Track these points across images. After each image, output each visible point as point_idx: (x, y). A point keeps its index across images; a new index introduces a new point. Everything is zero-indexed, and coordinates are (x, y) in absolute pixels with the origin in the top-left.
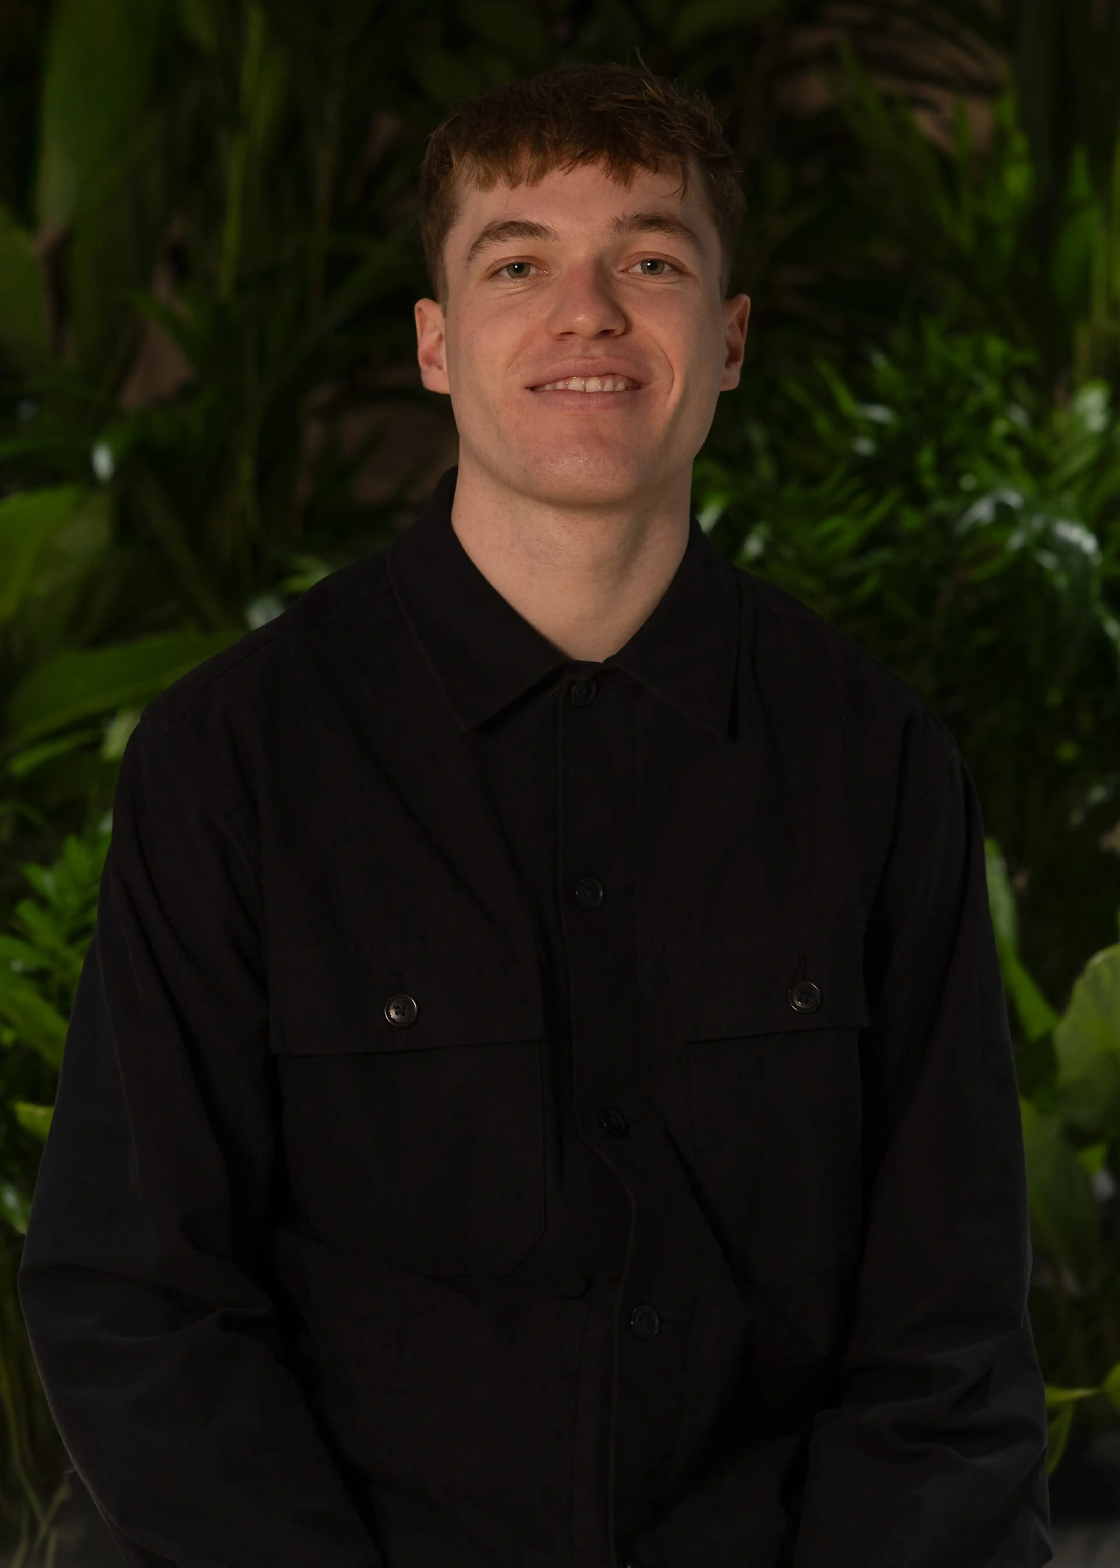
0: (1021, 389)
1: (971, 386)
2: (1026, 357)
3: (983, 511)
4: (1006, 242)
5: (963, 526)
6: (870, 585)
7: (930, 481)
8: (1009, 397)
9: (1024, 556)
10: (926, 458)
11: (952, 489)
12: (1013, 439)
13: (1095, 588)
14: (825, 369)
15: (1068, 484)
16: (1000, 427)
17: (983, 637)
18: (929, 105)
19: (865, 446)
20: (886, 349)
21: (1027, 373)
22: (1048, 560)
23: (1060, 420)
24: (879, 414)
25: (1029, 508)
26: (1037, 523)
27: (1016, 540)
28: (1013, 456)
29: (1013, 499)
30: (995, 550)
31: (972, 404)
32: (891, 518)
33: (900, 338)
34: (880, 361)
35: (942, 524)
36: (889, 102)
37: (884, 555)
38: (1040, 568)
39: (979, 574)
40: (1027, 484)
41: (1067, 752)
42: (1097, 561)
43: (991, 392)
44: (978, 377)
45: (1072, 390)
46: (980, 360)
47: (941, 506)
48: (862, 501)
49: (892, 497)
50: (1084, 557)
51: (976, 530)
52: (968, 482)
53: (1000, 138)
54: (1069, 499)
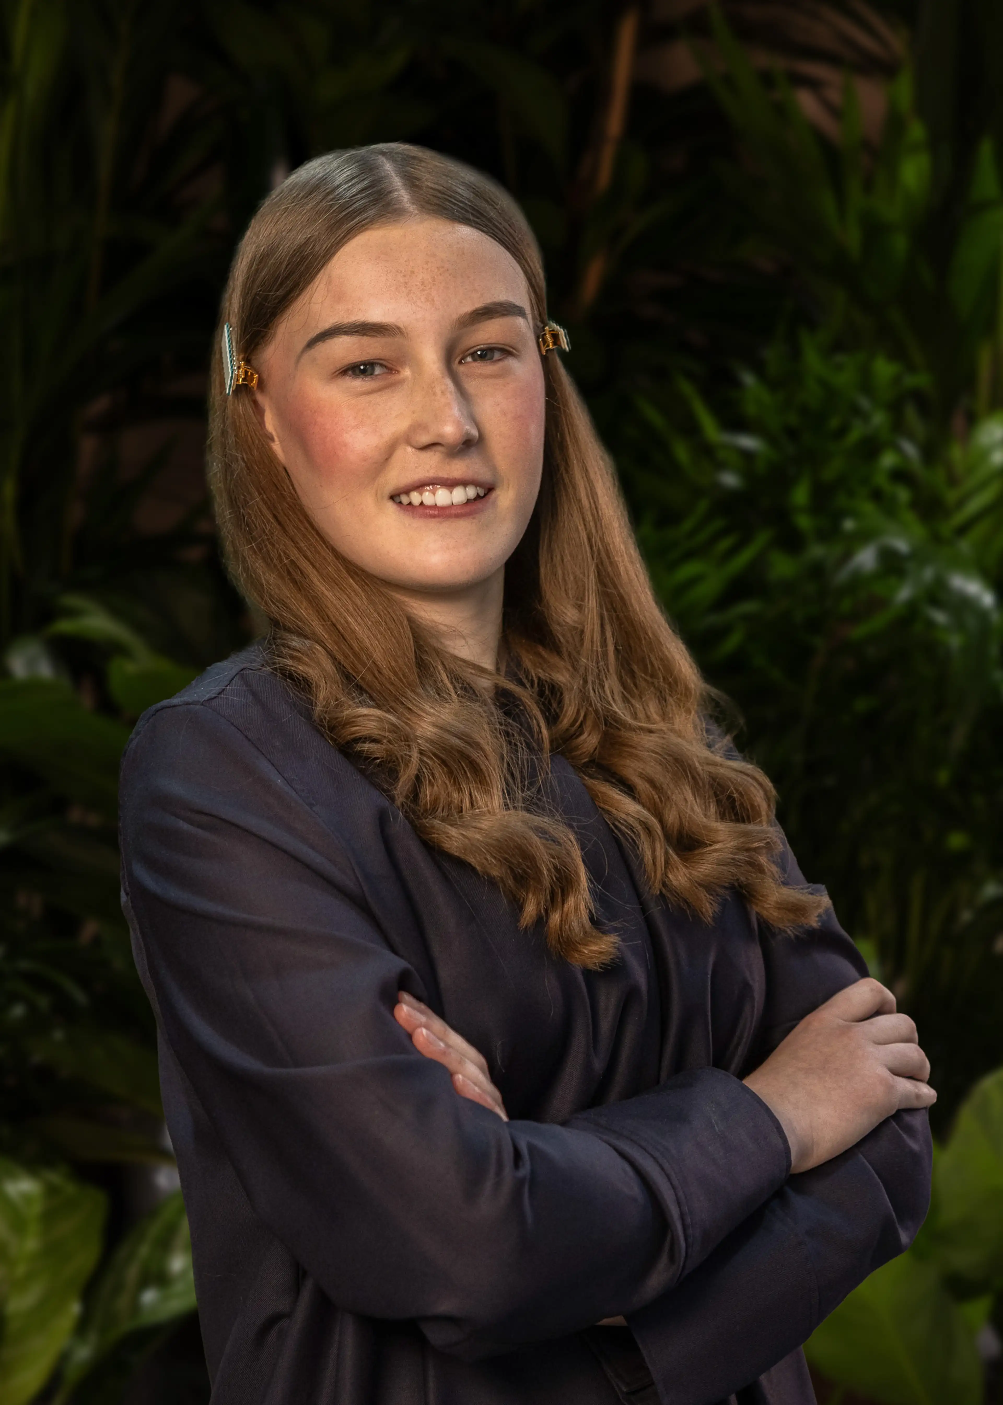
0: (911, 415)
1: (856, 413)
2: (920, 380)
3: (866, 558)
4: (899, 244)
6: (732, 642)
7: (804, 522)
8: (899, 428)
9: (912, 611)
10: (801, 495)
11: (831, 532)
12: (902, 475)
14: (687, 388)
15: (964, 529)
16: (888, 460)
17: (862, 705)
18: (813, 84)
19: (730, 480)
20: (759, 369)
21: (918, 397)
22: (940, 617)
23: (958, 455)
24: (748, 442)
25: (917, 556)
26: (928, 574)
27: (904, 593)
28: (901, 495)
29: (901, 545)
30: (878, 604)
31: (856, 433)
32: (757, 565)
33: (773, 357)
34: (749, 379)
35: (818, 572)
36: (767, 79)
37: (749, 607)
38: (931, 624)
39: (859, 631)
40: (919, 531)
41: (957, 841)
42: (997, 618)
43: (879, 419)
44: (864, 403)
45: (972, 422)
46: (866, 384)
47: (817, 551)
48: (725, 544)
49: (762, 538)
50: (982, 615)
51: (857, 581)
52: (850, 525)
53: (895, 125)
54: (966, 547)
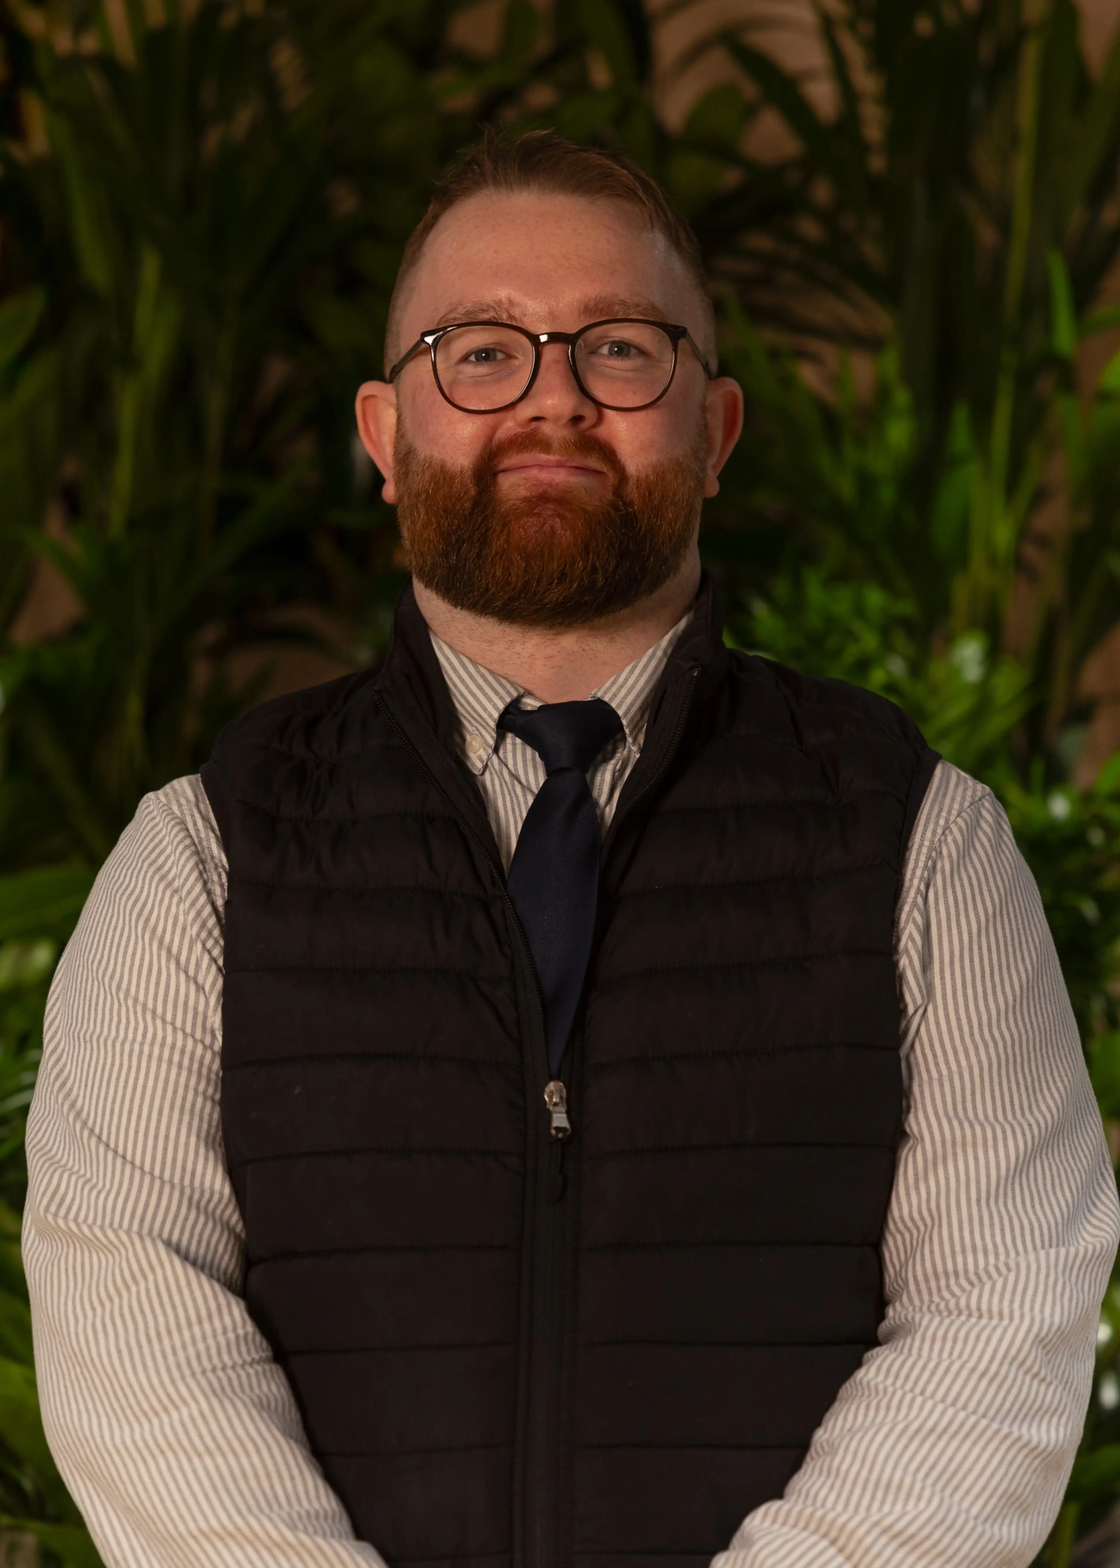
0: (900, 640)
1: (850, 635)
2: (906, 607)
4: (887, 494)
8: (887, 646)
12: (893, 687)
15: (947, 732)
16: (878, 676)
18: (813, 358)
20: (769, 598)
21: (906, 624)
23: (937, 670)
31: (852, 653)
33: (781, 588)
34: (760, 610)
36: (774, 354)
43: (870, 641)
44: (858, 626)
45: (949, 641)
46: (860, 611)
53: (883, 393)
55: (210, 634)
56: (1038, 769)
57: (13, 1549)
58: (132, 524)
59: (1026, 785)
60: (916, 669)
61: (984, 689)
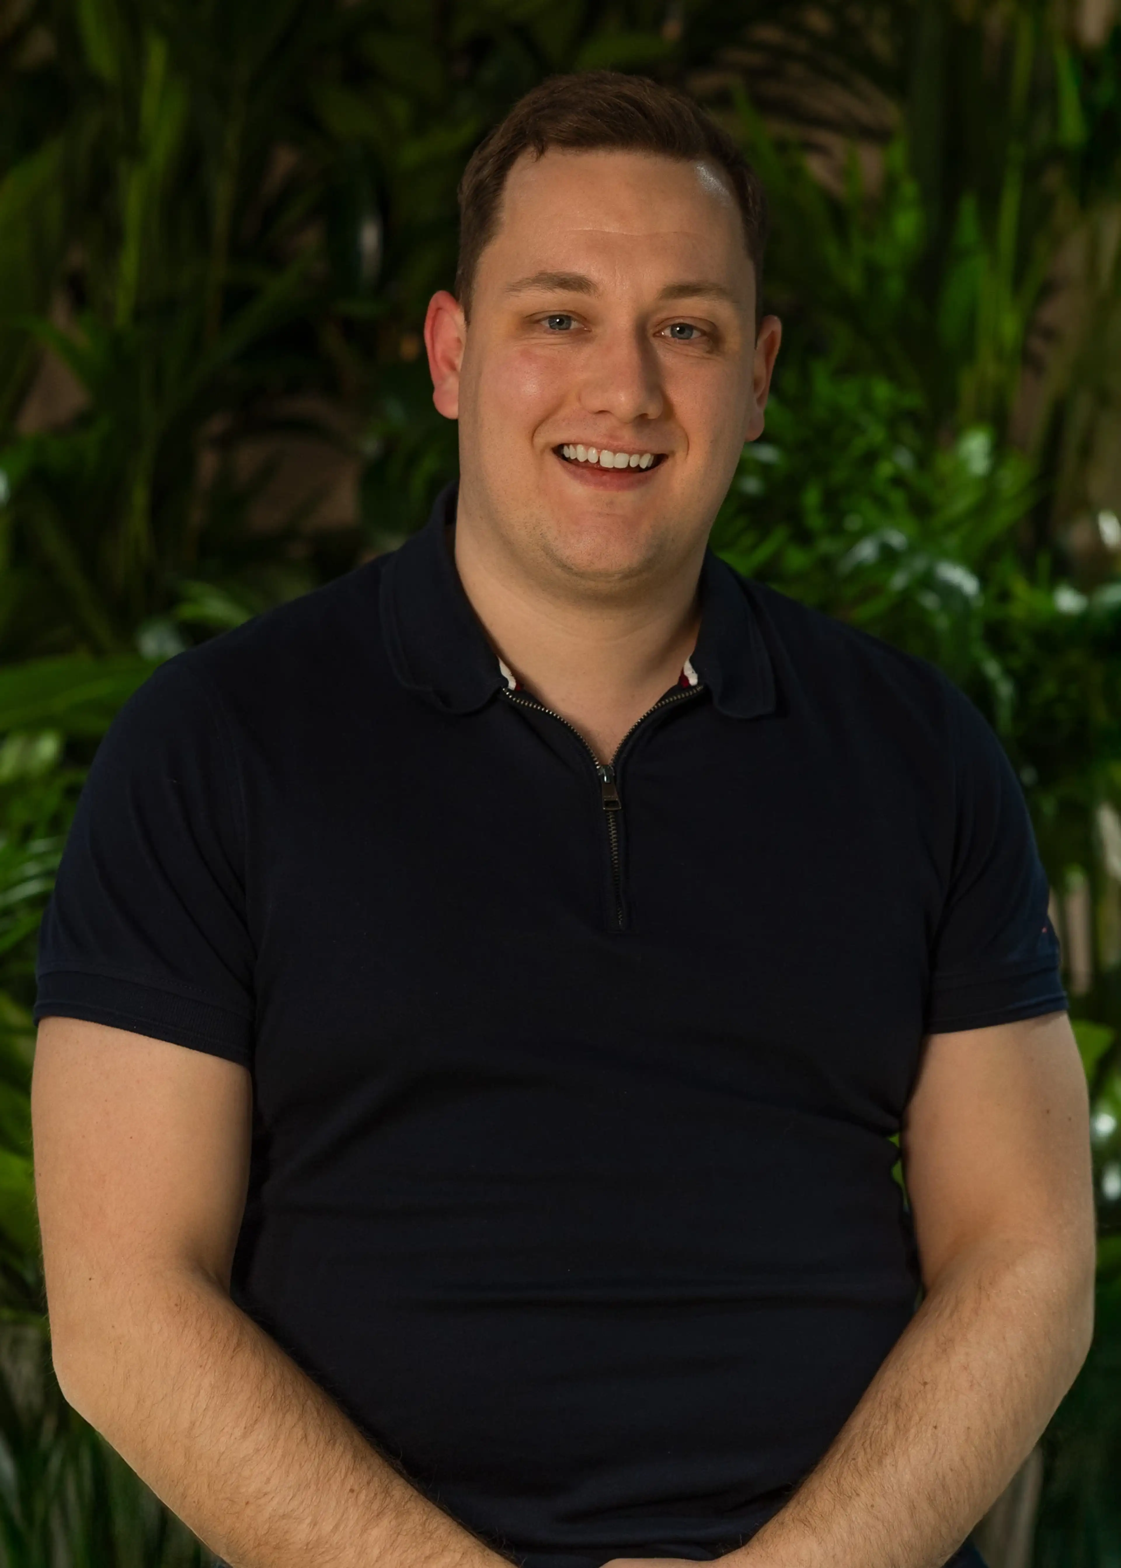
0: (907, 433)
1: (857, 428)
2: (913, 400)
3: (867, 551)
4: (895, 286)
5: (845, 567)
7: (815, 521)
8: (895, 439)
9: (906, 599)
10: (812, 497)
11: (836, 529)
12: (898, 481)
13: (975, 629)
15: (951, 527)
16: (885, 469)
18: (820, 150)
19: (752, 486)
21: (912, 417)
22: (929, 601)
23: (944, 464)
24: (767, 454)
25: (912, 549)
26: (919, 564)
27: (899, 581)
28: (897, 498)
29: (897, 539)
30: (877, 589)
31: (859, 445)
32: (776, 558)
33: (788, 381)
35: (826, 564)
36: (781, 146)
38: (921, 610)
39: (863, 613)
40: (910, 526)
42: (978, 603)
43: (876, 434)
44: (864, 419)
45: (956, 434)
46: (867, 403)
47: (826, 546)
48: (748, 539)
49: (779, 535)
50: (964, 599)
51: (860, 570)
52: (853, 523)
53: (890, 185)
54: (952, 541)
55: (216, 425)
56: (1044, 562)
57: (16, 1342)
58: (138, 314)
59: (1032, 579)
60: (923, 461)
61: (989, 481)
